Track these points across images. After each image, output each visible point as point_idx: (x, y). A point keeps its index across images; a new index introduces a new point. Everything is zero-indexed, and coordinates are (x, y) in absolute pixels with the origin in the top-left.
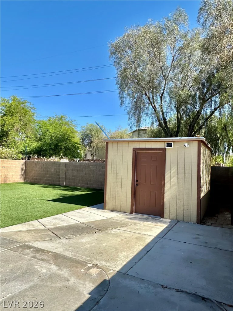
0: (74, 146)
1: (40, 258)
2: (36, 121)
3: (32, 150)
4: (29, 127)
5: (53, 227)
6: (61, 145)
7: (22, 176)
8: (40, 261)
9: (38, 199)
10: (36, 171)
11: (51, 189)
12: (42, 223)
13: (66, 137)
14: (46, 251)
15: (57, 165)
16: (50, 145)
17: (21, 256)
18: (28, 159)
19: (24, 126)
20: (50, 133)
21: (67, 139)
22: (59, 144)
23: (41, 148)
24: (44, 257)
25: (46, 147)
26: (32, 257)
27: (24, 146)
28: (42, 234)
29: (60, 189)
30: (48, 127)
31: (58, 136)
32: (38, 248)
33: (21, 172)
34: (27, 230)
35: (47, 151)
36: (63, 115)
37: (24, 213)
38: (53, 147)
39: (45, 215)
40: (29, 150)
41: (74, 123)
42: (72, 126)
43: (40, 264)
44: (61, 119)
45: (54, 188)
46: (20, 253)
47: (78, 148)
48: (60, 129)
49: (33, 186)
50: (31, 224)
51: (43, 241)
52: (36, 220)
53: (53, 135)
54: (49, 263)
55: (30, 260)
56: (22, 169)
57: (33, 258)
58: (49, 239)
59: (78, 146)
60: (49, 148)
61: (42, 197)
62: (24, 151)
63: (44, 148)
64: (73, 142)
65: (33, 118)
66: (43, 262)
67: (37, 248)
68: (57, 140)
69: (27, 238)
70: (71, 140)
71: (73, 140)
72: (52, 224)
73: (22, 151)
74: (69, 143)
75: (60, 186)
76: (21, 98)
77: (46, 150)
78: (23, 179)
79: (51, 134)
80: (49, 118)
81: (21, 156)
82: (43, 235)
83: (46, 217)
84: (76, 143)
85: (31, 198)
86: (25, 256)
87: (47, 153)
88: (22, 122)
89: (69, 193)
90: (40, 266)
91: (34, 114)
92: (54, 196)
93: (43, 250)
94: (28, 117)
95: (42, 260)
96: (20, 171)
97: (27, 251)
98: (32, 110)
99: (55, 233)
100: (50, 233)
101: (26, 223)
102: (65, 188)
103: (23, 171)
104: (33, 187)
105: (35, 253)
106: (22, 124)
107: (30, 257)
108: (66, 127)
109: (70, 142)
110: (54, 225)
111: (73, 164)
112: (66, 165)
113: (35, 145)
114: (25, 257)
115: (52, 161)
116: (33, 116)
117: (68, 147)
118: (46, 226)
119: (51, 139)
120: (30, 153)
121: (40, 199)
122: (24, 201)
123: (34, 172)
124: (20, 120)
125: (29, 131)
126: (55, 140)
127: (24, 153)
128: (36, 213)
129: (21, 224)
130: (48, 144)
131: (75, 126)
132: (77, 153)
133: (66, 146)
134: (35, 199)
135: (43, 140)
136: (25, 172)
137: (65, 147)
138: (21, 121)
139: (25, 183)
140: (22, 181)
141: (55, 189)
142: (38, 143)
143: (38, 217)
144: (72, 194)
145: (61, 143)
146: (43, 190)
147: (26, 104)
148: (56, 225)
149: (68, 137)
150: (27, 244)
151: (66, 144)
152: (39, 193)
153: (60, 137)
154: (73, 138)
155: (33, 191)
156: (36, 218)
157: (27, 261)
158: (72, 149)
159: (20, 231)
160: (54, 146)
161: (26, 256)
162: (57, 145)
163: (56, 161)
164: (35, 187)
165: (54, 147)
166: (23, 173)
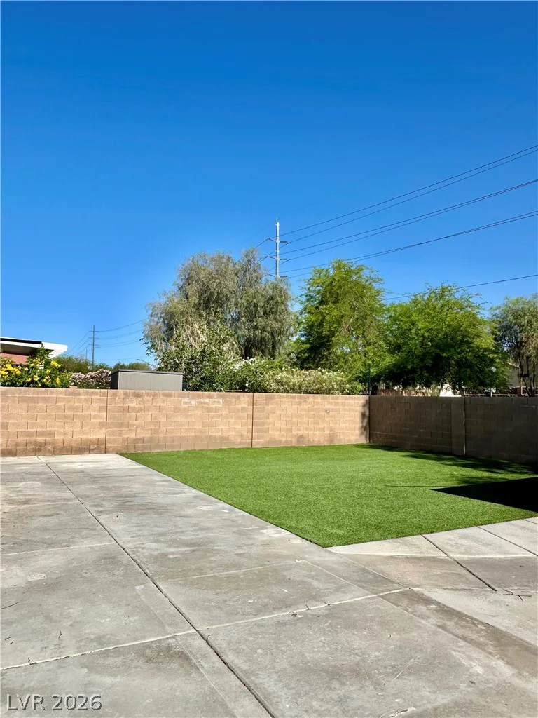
0: (482, 358)
1: (460, 631)
2: (384, 308)
3: (381, 372)
4: (372, 322)
5: (466, 557)
6: (448, 358)
7: (363, 430)
8: (460, 640)
9: (408, 484)
10: (394, 419)
11: (434, 462)
12: (437, 545)
13: (460, 338)
14: (469, 617)
15: (444, 405)
16: (422, 358)
17: (411, 618)
18: (373, 394)
19: (361, 322)
20: (420, 330)
21: (462, 342)
22: (444, 355)
23: (402, 366)
24: (467, 633)
25: (413, 363)
26: (439, 627)
27: (364, 365)
28: (445, 573)
29: (455, 463)
30: (414, 318)
31: (440, 335)
32: (447, 607)
33: (362, 422)
34: (407, 558)
35: (416, 372)
36: (445, 285)
37: (387, 514)
38: (429, 362)
39: (438, 526)
40: (375, 374)
41: (474, 301)
42: (470, 309)
43: (462, 649)
44: (442, 295)
45: (439, 459)
46: (407, 610)
47: (492, 361)
48: (443, 320)
49: (390, 453)
50: (412, 544)
51: (452, 589)
52: (421, 534)
53: (426, 334)
54: (484, 650)
55: (435, 633)
56: (363, 415)
57: (440, 630)
58: (467, 588)
59: (491, 356)
60: (421, 364)
61: (418, 481)
62: (365, 375)
63: (409, 367)
64: (478, 347)
65: (379, 301)
66: (468, 645)
67: (444, 605)
68: (437, 347)
69: (414, 578)
70: (471, 343)
71: (477, 342)
72: (462, 549)
73: (361, 375)
74: (467, 352)
75: (455, 455)
76: (351, 261)
77: (413, 371)
78: (366, 437)
79: (422, 332)
80: (413, 298)
81: (360, 387)
82: (449, 574)
83: (441, 529)
84: (486, 350)
85: (394, 481)
86: (420, 620)
87: (416, 376)
88: (356, 313)
89: (483, 474)
90: (464, 653)
91: (379, 292)
92: (447, 480)
93: (459, 612)
94: (367, 300)
95: (464, 638)
96: (358, 419)
97: (422, 608)
98: (374, 284)
99: (476, 574)
100: (464, 572)
101: (399, 540)
102: (468, 462)
103: (366, 420)
104: (391, 457)
105: (441, 616)
106: (356, 316)
107: (434, 625)
108: (457, 313)
109: (469, 348)
110: (466, 552)
111: (485, 403)
112: (465, 404)
113: (389, 360)
114: (421, 623)
115: (420, 395)
116: (378, 297)
117: (466, 360)
118: (447, 553)
119: (422, 344)
120: (377, 379)
121: (415, 485)
122: (380, 486)
123: (388, 421)
124: (353, 309)
125: (372, 330)
126: (432, 346)
127: (364, 379)
128: (415, 517)
129: (388, 540)
130: (418, 357)
131: (478, 308)
132: (490, 374)
133: (461, 360)
134: (403, 484)
135: (405, 348)
136: (369, 423)
137: (457, 362)
138: (354, 312)
139: (371, 446)
140: (363, 440)
141: (443, 462)
142: (393, 357)
143: (423, 527)
144: (489, 478)
145: (449, 351)
146: (415, 464)
147: (362, 273)
148: (474, 554)
149: (464, 336)
150: (416, 589)
151: (459, 353)
152: (409, 471)
153: (444, 338)
154: (478, 336)
155: (393, 466)
156: (421, 530)
157: (428, 632)
158: (477, 366)
159: (392, 557)
160: (431, 359)
161: (423, 621)
162: (437, 358)
163: (429, 395)
164: (395, 455)
165: (431, 362)
166: (364, 424)
